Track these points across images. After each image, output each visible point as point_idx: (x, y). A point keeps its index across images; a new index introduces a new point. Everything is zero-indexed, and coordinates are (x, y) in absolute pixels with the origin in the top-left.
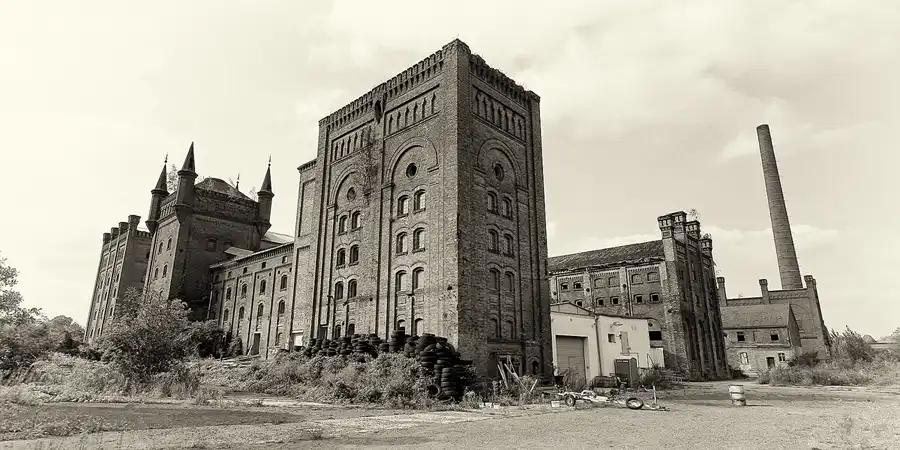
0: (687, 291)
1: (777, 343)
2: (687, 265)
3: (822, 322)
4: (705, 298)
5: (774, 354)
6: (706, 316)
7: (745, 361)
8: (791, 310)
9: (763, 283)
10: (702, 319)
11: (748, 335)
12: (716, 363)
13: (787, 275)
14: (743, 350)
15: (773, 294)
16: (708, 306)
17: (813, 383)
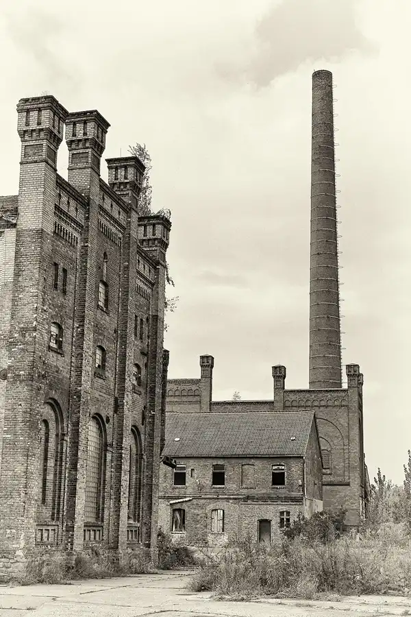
0: (70, 326)
1: (282, 491)
2: (84, 255)
3: (362, 456)
4: (123, 357)
5: (271, 512)
6: (118, 407)
7: (217, 525)
8: (315, 428)
9: (279, 373)
10: (107, 412)
11: (231, 473)
12: (123, 528)
13: (320, 361)
14: (220, 504)
15: (292, 397)
16: (130, 381)
17: (320, 589)
